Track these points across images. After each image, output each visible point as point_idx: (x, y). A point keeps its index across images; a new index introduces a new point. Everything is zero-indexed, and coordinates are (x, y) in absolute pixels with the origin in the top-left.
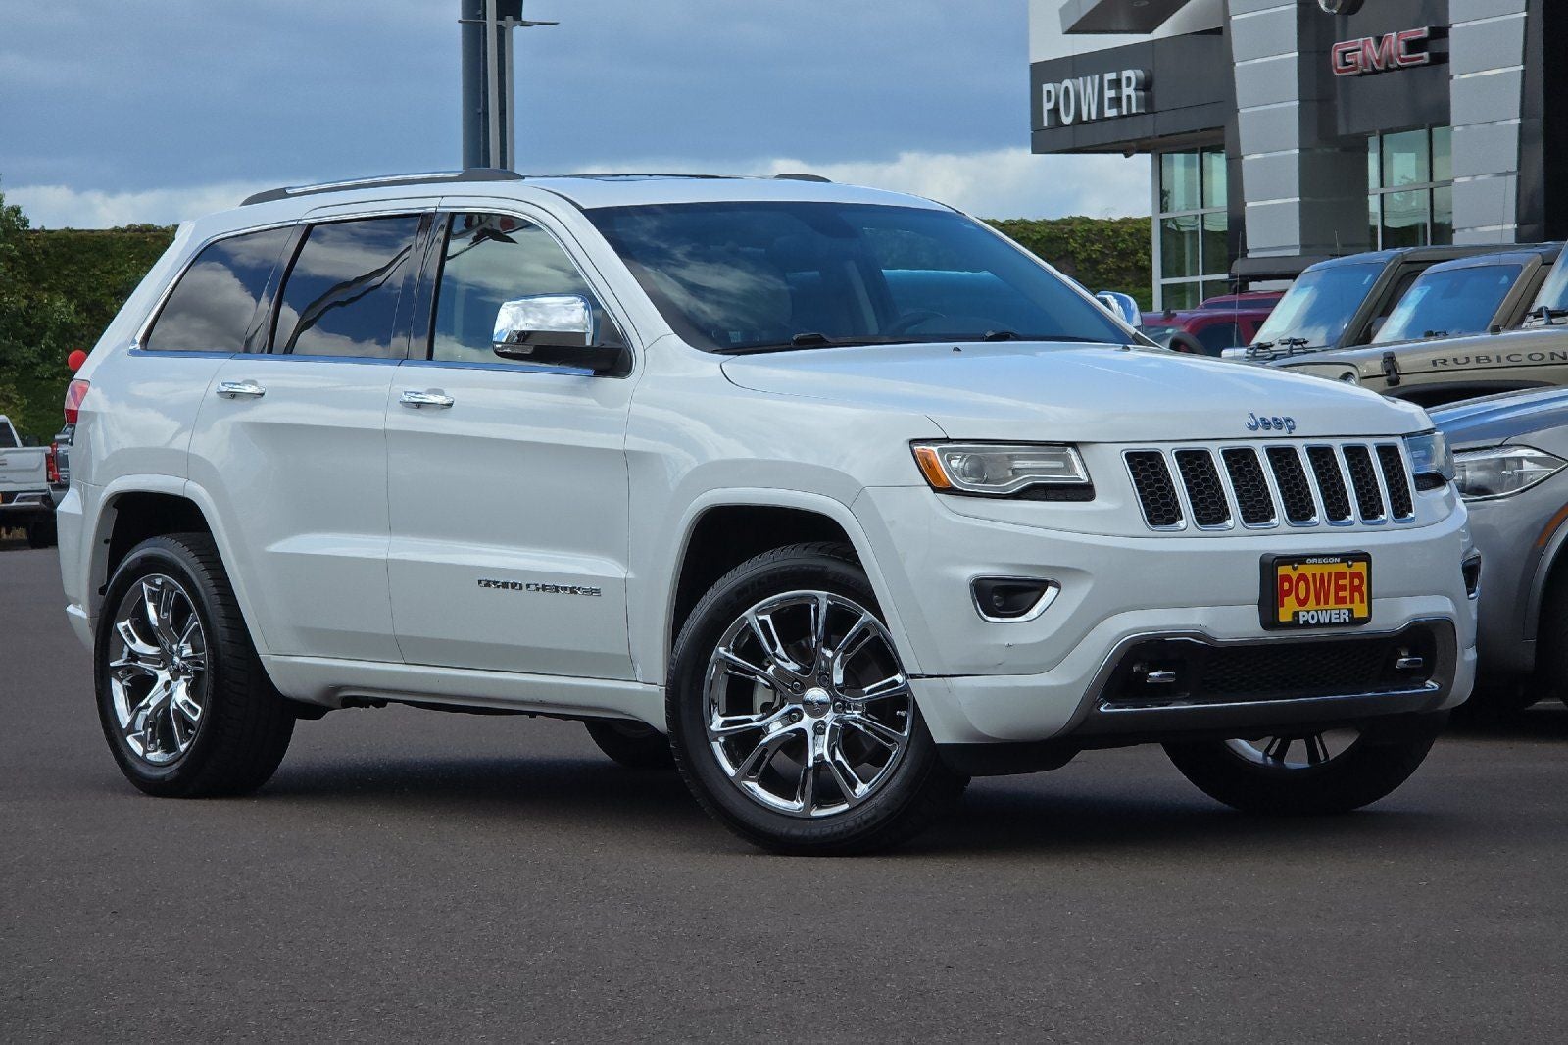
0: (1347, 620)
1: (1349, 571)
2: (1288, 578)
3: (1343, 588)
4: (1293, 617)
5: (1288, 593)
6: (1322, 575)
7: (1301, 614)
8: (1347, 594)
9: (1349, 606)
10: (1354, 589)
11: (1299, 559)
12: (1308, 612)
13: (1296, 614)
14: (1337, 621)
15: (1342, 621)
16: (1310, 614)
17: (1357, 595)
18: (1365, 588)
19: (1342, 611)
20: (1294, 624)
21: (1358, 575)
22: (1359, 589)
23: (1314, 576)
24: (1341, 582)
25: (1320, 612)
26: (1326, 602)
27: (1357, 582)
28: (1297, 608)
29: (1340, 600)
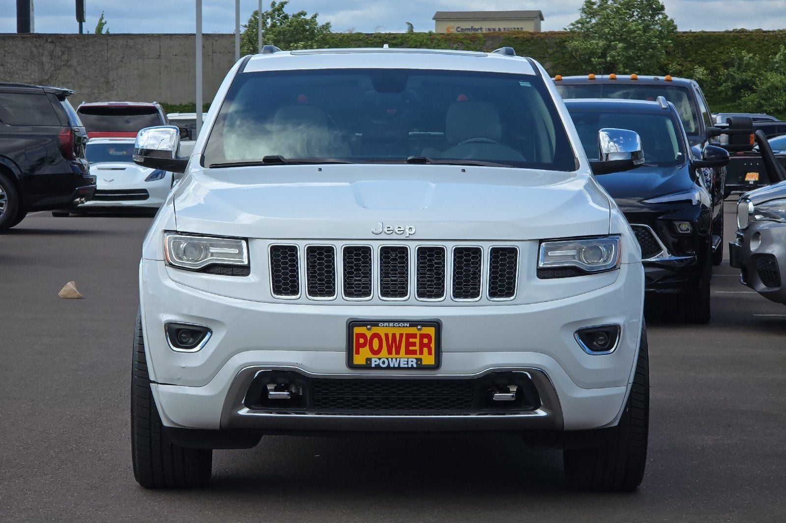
0: (415, 366)
1: (418, 333)
2: (363, 336)
3: (414, 344)
4: (366, 362)
5: (364, 345)
6: (394, 335)
7: (373, 360)
8: (417, 348)
9: (418, 356)
10: (422, 345)
11: (374, 323)
12: (380, 359)
13: (369, 360)
14: (406, 366)
15: (410, 366)
16: (382, 360)
17: (425, 350)
18: (433, 345)
19: (410, 360)
20: (367, 366)
21: (428, 336)
22: (428, 346)
23: (387, 335)
24: (411, 340)
25: (390, 359)
26: (398, 352)
27: (426, 341)
28: (370, 355)
29: (408, 352)
